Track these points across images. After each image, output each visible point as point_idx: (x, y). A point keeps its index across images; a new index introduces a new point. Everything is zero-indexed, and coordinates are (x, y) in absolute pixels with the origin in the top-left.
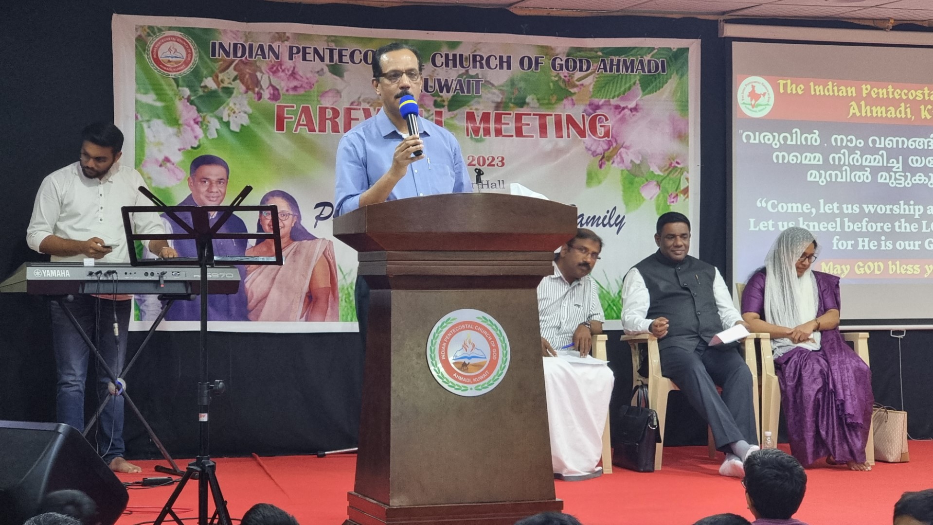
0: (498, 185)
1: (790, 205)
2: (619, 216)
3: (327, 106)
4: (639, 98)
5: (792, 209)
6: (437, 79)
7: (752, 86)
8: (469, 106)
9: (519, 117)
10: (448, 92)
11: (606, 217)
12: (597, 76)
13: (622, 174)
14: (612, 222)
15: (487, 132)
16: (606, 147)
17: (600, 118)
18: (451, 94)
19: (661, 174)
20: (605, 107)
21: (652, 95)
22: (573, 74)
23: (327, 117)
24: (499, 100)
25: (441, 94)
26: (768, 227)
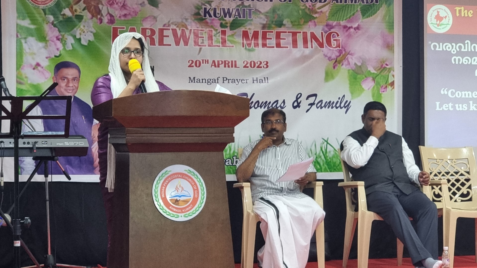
0: (264, 81)
1: (463, 93)
2: (347, 101)
3: (147, 27)
4: (360, 21)
5: (465, 96)
6: (222, 8)
7: (437, 11)
8: (244, 27)
9: (278, 36)
10: (230, 17)
11: (338, 102)
12: (332, 6)
13: (349, 73)
14: (342, 105)
15: (257, 45)
16: (338, 54)
17: (333, 35)
18: (232, 19)
19: (376, 72)
20: (337, 27)
21: (369, 18)
22: (315, 4)
23: (147, 35)
24: (265, 22)
25: (225, 19)
26: (449, 107)
